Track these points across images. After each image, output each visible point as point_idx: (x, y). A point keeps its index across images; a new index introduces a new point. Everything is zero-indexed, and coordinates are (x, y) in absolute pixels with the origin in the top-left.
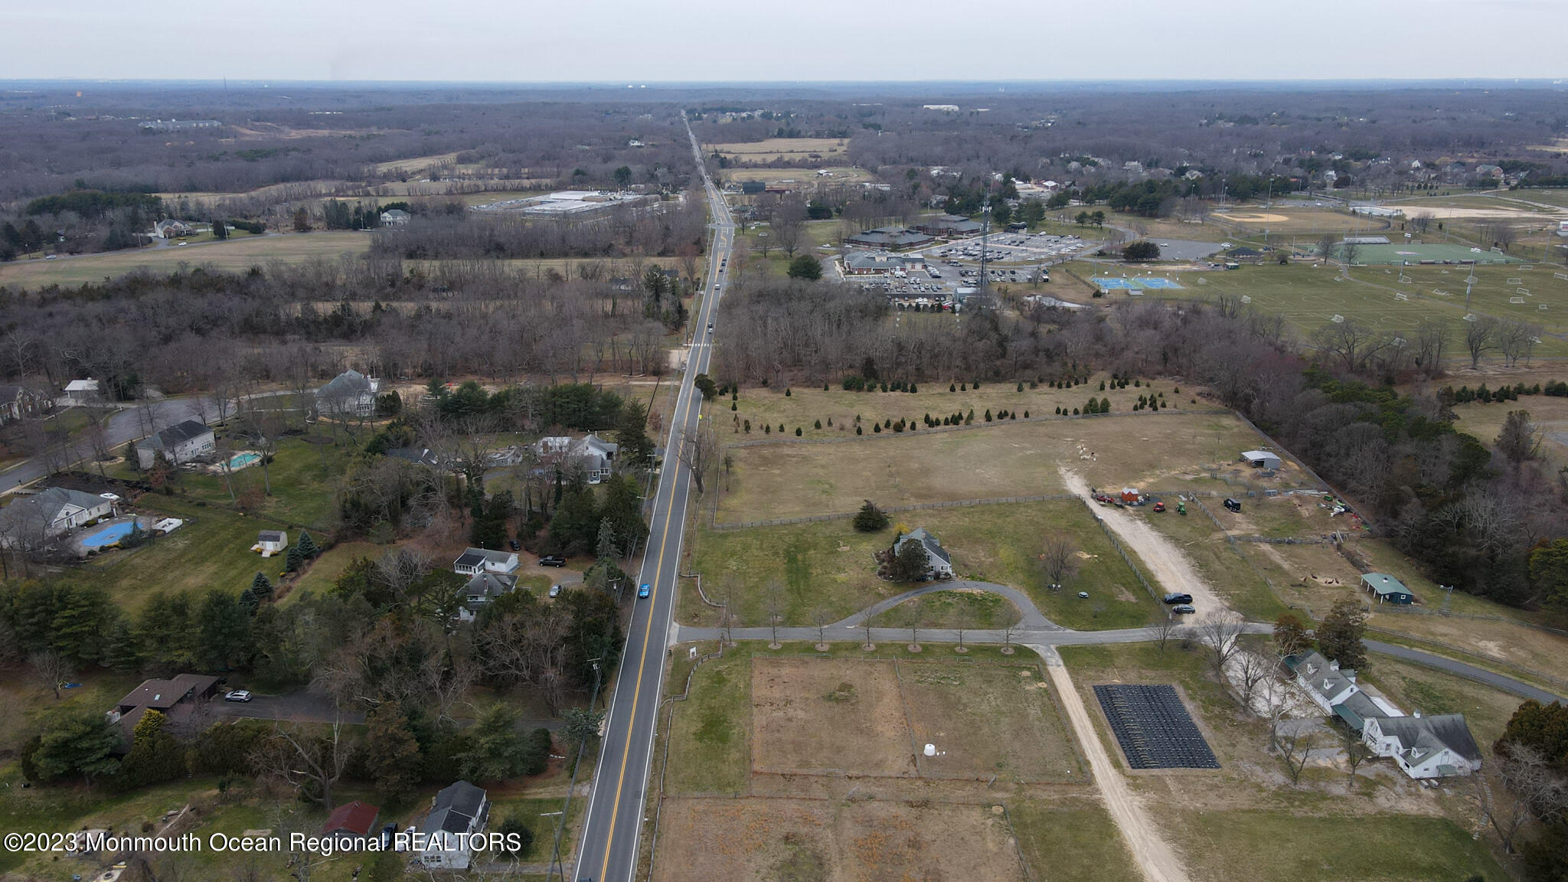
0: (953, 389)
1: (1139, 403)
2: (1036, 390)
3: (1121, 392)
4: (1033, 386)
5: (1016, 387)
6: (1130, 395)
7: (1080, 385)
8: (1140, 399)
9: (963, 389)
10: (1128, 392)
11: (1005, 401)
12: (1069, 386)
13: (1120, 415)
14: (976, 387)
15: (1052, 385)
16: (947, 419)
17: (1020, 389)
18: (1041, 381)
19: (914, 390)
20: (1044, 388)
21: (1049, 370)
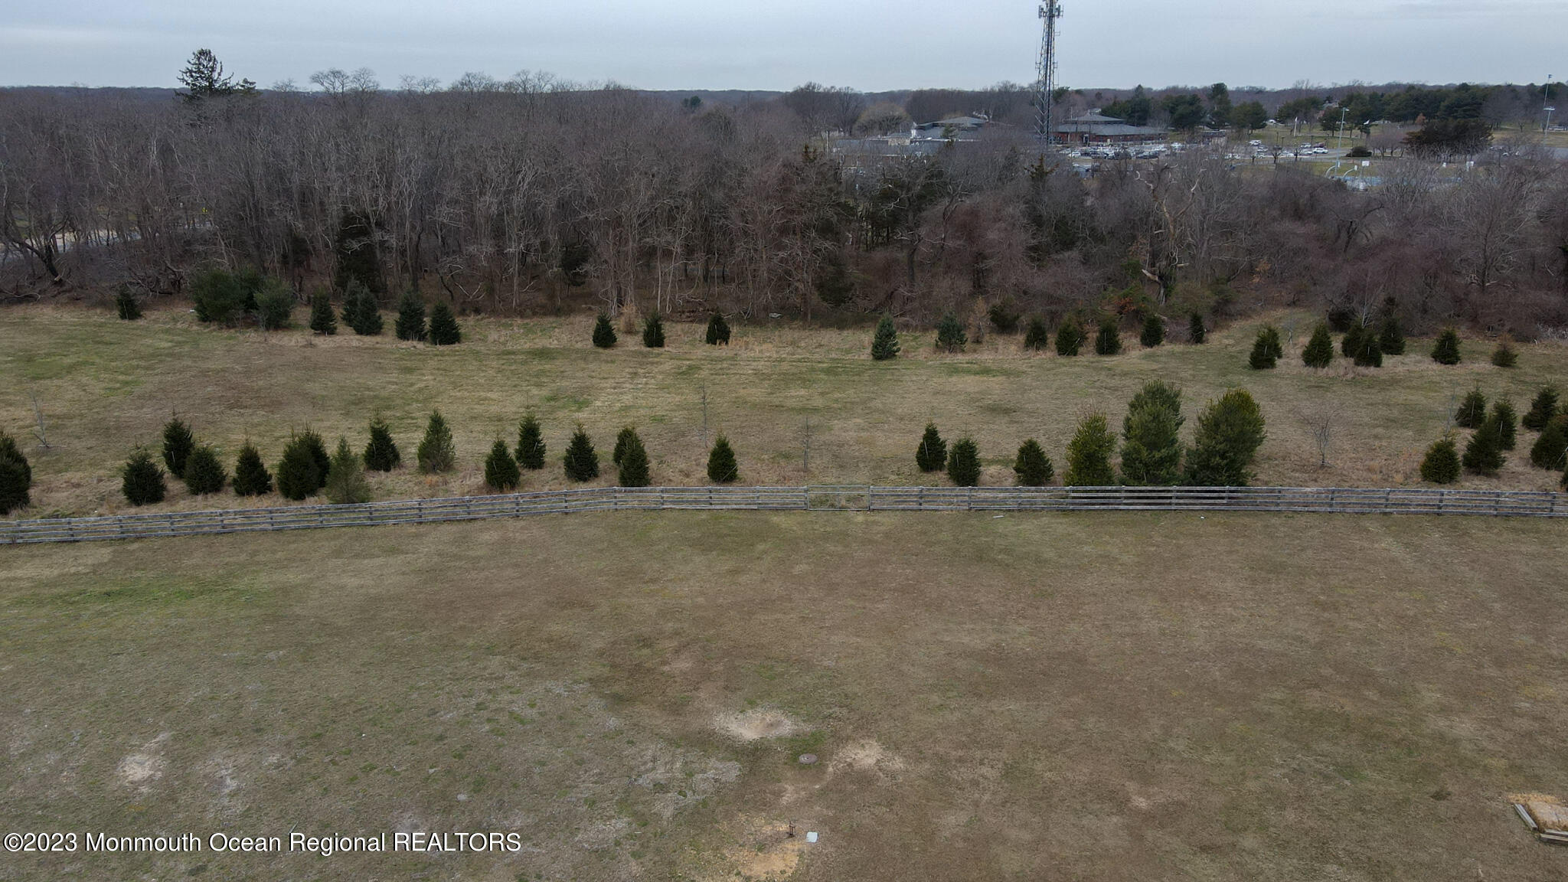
0: (602, 337)
1: (1463, 439)
2: (949, 358)
3: (1354, 382)
4: (951, 337)
5: (867, 338)
6: (1400, 396)
7: (1166, 347)
8: (1471, 413)
9: (654, 338)
10: (1394, 382)
12: (1108, 346)
13: (1330, 508)
14: (718, 334)
15: (1036, 339)
16: (250, 461)
17: (883, 351)
18: (1003, 324)
19: (446, 334)
20: (1008, 351)
21: (1041, 281)
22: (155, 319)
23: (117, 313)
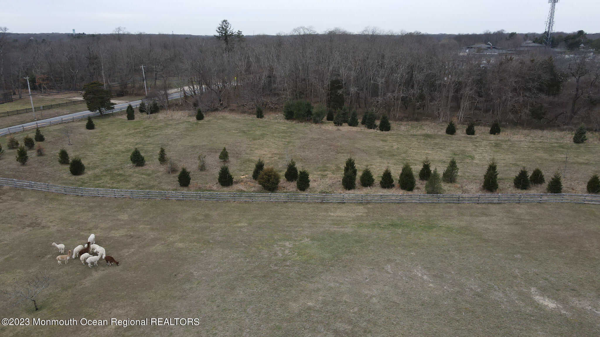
0: (451, 130)
9: (470, 131)
11: (545, 156)
17: (579, 140)
19: (385, 127)
22: (269, 117)
23: (255, 116)
